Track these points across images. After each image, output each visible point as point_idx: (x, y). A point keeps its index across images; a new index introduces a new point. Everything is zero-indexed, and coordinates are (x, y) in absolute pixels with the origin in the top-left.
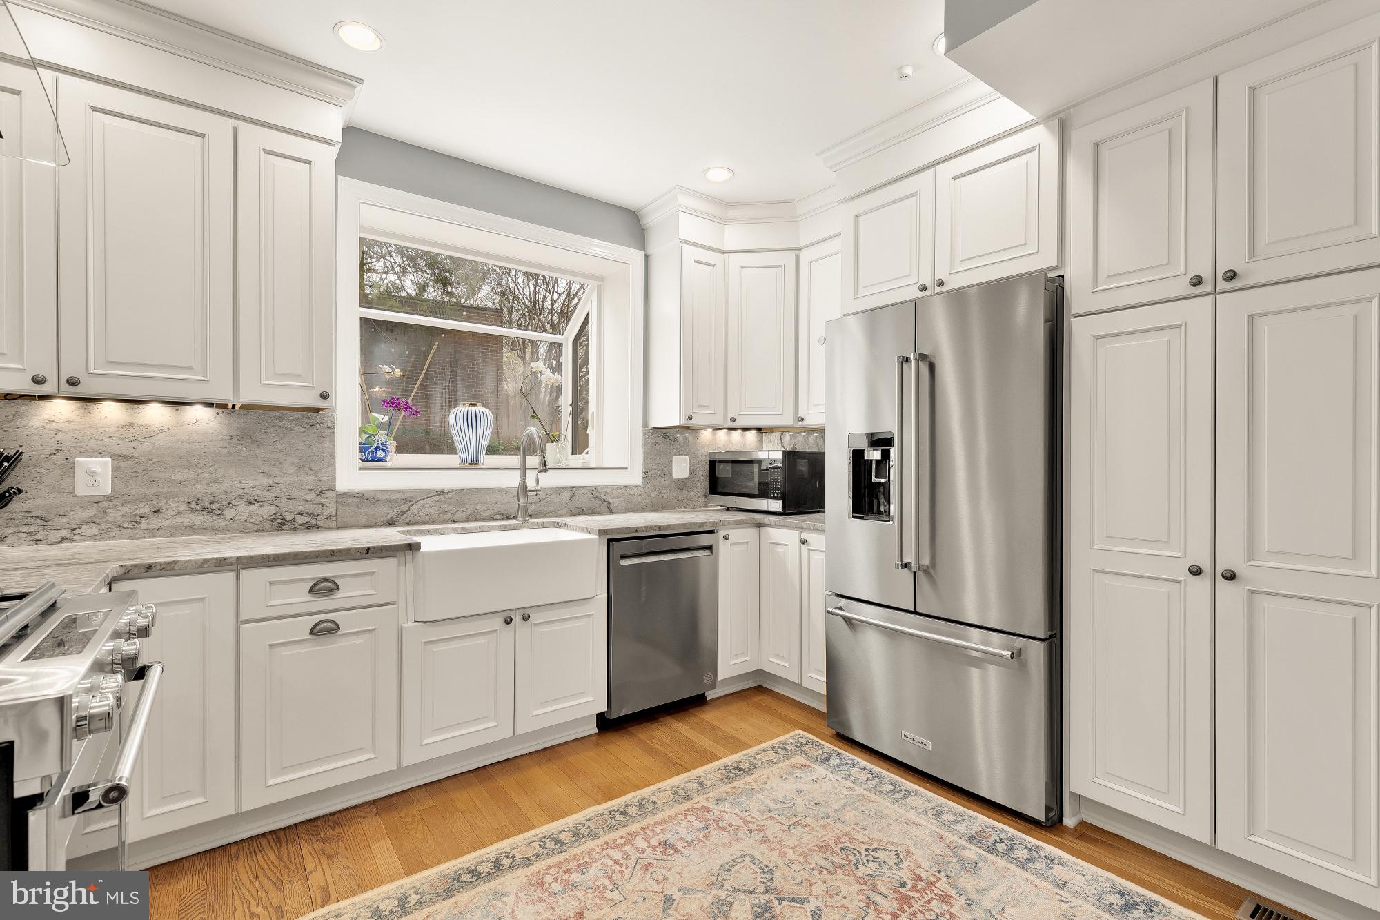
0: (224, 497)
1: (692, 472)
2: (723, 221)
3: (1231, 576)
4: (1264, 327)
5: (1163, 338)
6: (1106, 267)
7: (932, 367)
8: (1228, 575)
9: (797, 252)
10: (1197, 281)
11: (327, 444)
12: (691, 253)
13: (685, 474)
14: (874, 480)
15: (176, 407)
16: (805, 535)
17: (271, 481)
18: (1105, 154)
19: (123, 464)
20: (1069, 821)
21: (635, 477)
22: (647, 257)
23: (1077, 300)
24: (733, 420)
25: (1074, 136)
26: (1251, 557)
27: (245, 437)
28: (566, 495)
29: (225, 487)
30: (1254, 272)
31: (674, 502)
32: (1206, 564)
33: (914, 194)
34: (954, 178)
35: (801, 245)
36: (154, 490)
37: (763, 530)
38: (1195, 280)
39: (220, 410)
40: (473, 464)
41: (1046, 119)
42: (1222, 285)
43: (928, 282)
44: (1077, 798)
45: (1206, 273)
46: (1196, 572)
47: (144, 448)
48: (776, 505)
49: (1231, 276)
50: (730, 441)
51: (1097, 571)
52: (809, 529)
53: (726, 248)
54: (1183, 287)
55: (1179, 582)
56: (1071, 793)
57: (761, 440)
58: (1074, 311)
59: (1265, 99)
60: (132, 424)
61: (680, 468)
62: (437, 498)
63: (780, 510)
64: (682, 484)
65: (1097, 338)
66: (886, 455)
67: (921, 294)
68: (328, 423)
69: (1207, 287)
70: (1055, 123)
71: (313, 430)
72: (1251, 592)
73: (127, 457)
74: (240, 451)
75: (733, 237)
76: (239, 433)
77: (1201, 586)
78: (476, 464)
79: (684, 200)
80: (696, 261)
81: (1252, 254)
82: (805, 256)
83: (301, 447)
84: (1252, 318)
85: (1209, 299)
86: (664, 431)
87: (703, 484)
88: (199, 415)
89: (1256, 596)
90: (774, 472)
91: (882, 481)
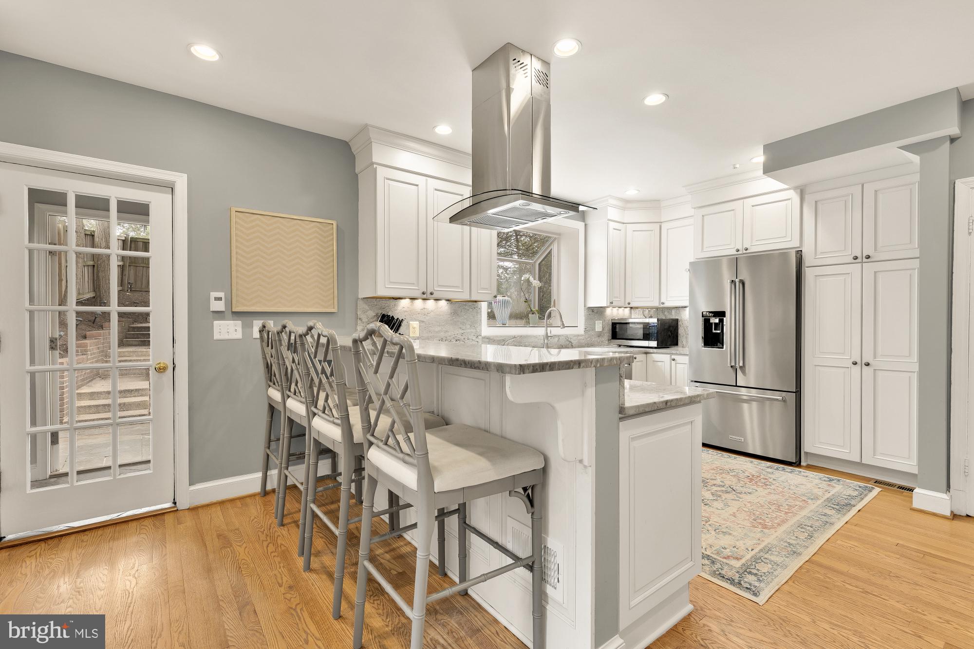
0: (449, 338)
1: (603, 329)
2: (624, 209)
3: (868, 364)
4: (880, 276)
5: (842, 278)
6: (819, 249)
7: (743, 284)
8: (867, 364)
9: (660, 224)
10: (856, 258)
11: (479, 316)
12: (612, 225)
13: (601, 330)
14: (714, 331)
15: (436, 301)
16: (673, 357)
17: (463, 331)
18: (820, 206)
19: (422, 324)
20: (803, 464)
21: (581, 330)
22: (585, 225)
23: (808, 260)
24: (629, 304)
25: (806, 197)
26: (875, 357)
27: (454, 313)
28: (556, 339)
29: (449, 334)
30: (875, 256)
31: (596, 343)
32: (859, 361)
33: (733, 210)
34: (753, 206)
35: (662, 221)
36: (430, 335)
37: (648, 355)
38: (855, 258)
39: (448, 302)
40: (504, 325)
41: (795, 188)
42: (865, 260)
43: (740, 248)
44: (806, 453)
45: (859, 255)
46: (855, 363)
47: (428, 318)
48: (654, 344)
49: (868, 257)
50: (618, 314)
51: (816, 366)
52: (676, 354)
53: (625, 222)
54: (850, 260)
55: (848, 368)
56: (805, 452)
57: (631, 313)
58: (806, 265)
59: (880, 196)
60: (424, 308)
61: (599, 326)
62: (513, 340)
63: (656, 346)
64: (600, 335)
65: (816, 276)
66: (721, 321)
67: (736, 253)
68: (479, 307)
69: (859, 260)
70: (799, 191)
71: (475, 310)
72: (875, 370)
73: (423, 322)
74: (454, 319)
75: (629, 216)
76: (453, 311)
77: (857, 368)
78: (505, 325)
79: (612, 202)
80: (614, 229)
81: (875, 250)
82: (665, 227)
83: (471, 317)
84: (875, 272)
85: (860, 264)
86: (593, 309)
87: (608, 334)
88: (443, 303)
89: (877, 371)
90: (652, 328)
91: (719, 332)
